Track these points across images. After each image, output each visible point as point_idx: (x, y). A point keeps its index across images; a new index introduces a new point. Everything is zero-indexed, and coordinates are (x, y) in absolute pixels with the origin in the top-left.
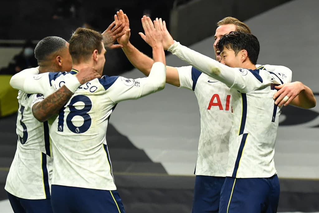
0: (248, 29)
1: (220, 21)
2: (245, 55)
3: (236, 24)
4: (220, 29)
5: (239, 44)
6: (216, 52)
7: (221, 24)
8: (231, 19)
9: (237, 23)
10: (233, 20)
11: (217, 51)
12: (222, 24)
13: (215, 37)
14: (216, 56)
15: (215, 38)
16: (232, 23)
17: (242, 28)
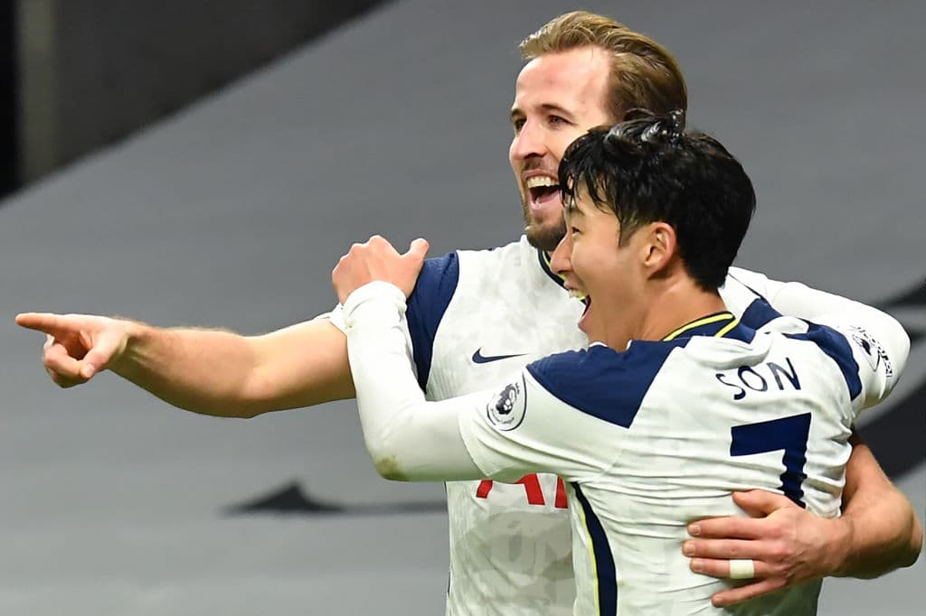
0: (669, 65)
1: (532, 37)
2: (664, 245)
3: (611, 44)
4: (536, 71)
5: (643, 187)
6: (525, 185)
7: (540, 48)
8: (585, 24)
9: (612, 38)
10: (593, 26)
11: (528, 178)
12: (545, 51)
13: (516, 112)
14: (527, 204)
15: (516, 118)
16: (592, 39)
17: (640, 61)
